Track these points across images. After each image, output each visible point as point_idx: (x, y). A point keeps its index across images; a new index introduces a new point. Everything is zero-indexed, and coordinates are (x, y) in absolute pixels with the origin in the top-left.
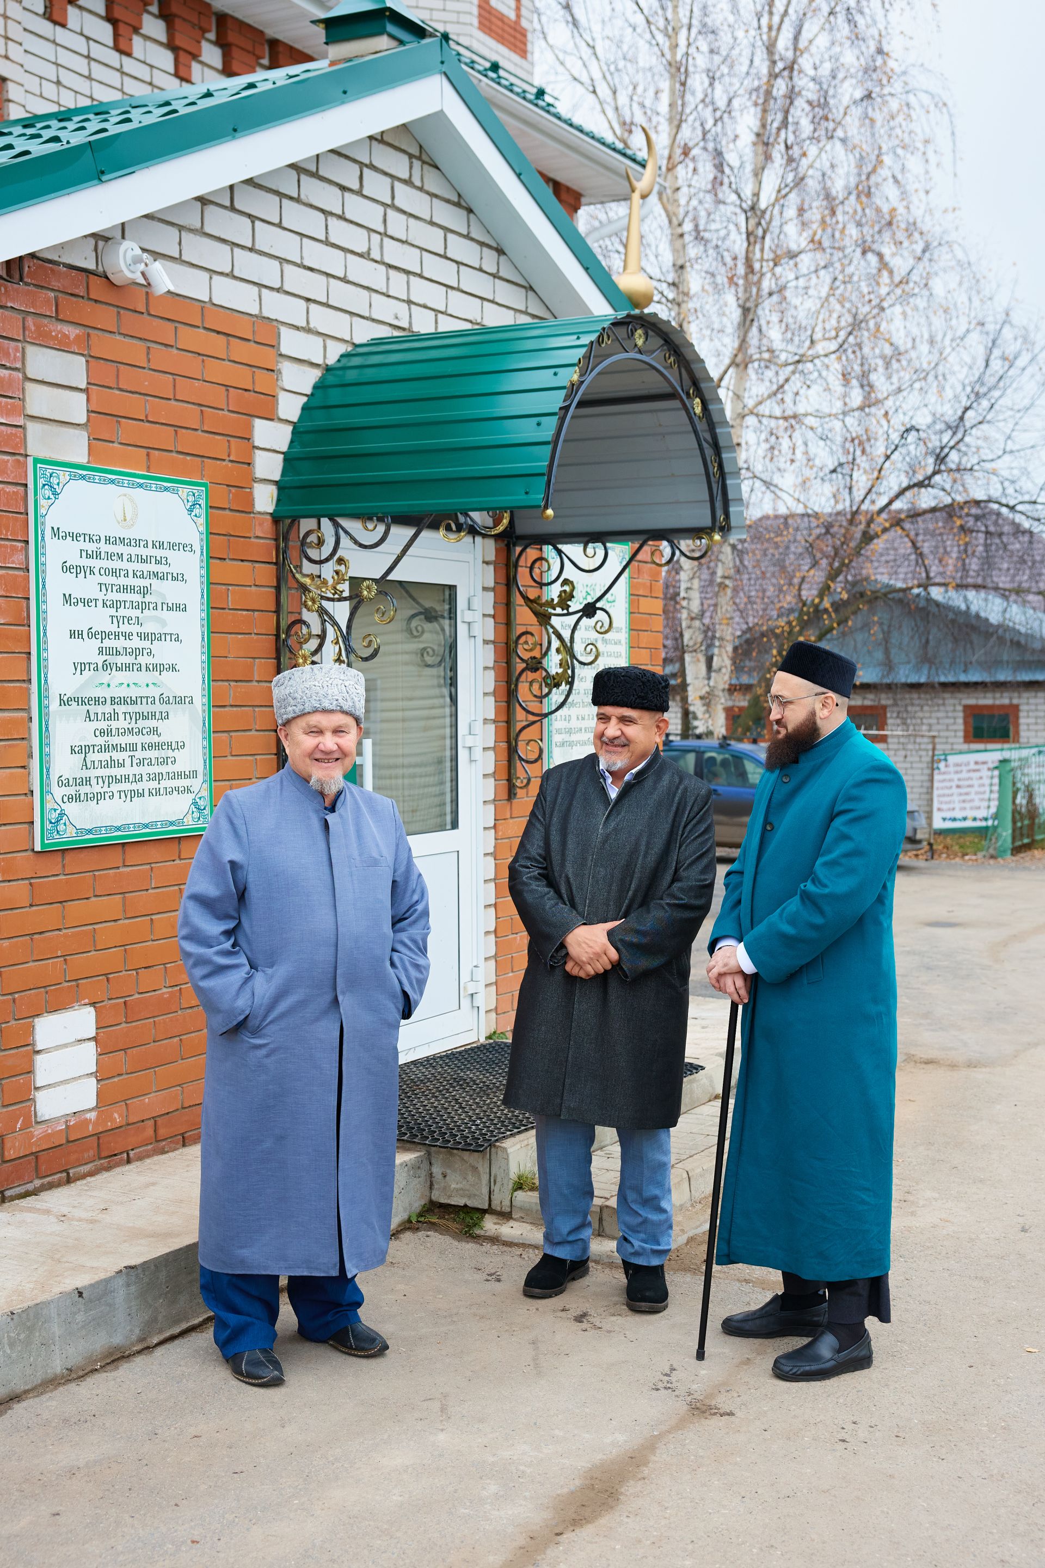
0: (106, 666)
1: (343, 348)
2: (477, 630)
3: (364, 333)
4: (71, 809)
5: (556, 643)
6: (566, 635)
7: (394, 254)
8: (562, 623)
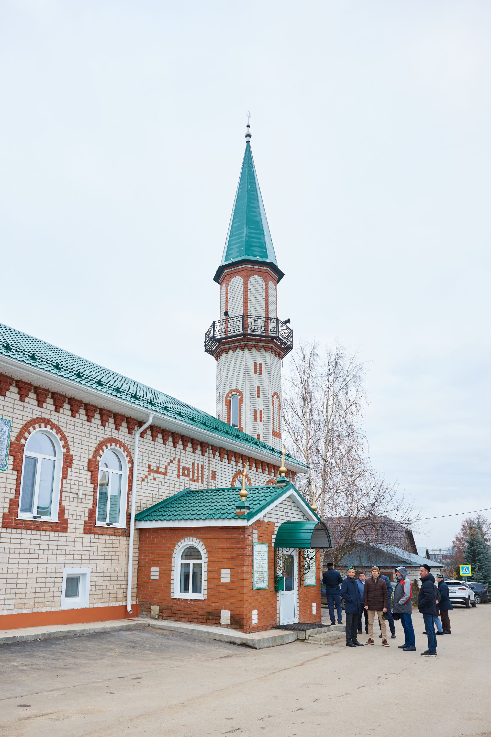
0: (259, 567)
1: (281, 524)
2: (296, 561)
3: (283, 522)
4: (256, 584)
5: (307, 563)
6: (308, 562)
7: (287, 511)
8: (308, 560)
